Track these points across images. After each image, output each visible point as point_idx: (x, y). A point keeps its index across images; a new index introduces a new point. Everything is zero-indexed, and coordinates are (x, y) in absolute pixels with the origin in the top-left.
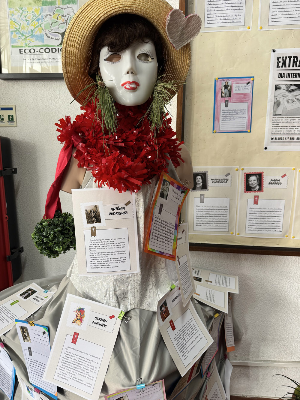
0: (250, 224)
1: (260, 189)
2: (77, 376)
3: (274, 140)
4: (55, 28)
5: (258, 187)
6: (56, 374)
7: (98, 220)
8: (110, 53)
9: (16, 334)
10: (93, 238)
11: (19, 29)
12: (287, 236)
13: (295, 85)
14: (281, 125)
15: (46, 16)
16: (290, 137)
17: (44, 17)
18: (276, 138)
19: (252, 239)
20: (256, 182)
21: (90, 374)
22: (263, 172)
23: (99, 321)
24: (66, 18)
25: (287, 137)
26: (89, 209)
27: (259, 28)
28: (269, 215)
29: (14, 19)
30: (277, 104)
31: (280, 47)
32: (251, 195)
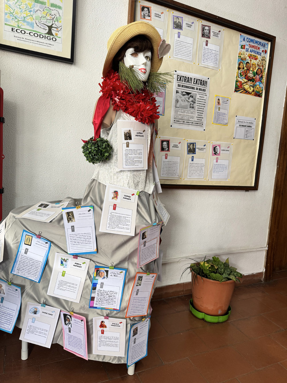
0: (163, 171)
1: (168, 150)
3: (175, 122)
4: (44, 21)
5: (167, 149)
6: (107, 227)
7: (130, 139)
10: (127, 148)
11: (13, 12)
12: (181, 179)
13: (185, 92)
14: (179, 113)
15: (37, 10)
16: (183, 121)
18: (176, 121)
20: (166, 145)
21: (127, 223)
22: (170, 140)
23: (127, 197)
24: (53, 17)
25: (181, 120)
26: (126, 132)
28: (172, 166)
29: (9, 4)
30: (177, 101)
31: (179, 70)
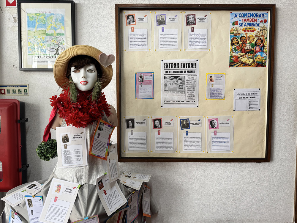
0: (157, 146)
1: (161, 127)
2: (56, 217)
3: (166, 103)
4: (52, 46)
5: (160, 126)
6: (46, 218)
7: (68, 141)
8: (75, 70)
9: (25, 204)
10: (66, 149)
11: (33, 46)
12: (176, 152)
13: (173, 77)
14: (168, 95)
15: (48, 40)
16: (173, 101)
17: (47, 41)
18: (167, 102)
19: (159, 154)
20: (158, 123)
21: (63, 215)
22: (161, 118)
23: (68, 190)
24: (59, 42)
25: (171, 101)
26: (63, 136)
27: (154, 50)
28: (166, 140)
29: (31, 41)
30: (166, 85)
31: (165, 59)
32: (157, 130)
